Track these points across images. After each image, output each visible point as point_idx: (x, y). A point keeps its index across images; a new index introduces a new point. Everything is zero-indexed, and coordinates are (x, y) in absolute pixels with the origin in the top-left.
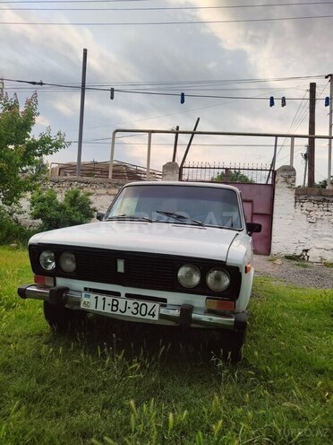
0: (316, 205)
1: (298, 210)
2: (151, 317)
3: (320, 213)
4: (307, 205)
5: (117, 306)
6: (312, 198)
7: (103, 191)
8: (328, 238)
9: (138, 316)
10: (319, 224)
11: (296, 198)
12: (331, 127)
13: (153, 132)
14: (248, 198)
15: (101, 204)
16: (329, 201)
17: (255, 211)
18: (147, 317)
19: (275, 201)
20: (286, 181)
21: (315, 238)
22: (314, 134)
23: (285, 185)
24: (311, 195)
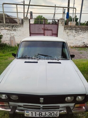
0: (69, 31)
1: (65, 32)
2: (56, 116)
3: (70, 33)
4: (67, 31)
5: (41, 114)
6: (68, 28)
7: (3, 28)
8: (72, 40)
9: (51, 116)
10: (70, 36)
11: (64, 29)
12: (74, 4)
13: (18, 4)
14: (51, 29)
15: (3, 33)
16: (73, 29)
17: (53, 33)
18: (54, 116)
19: (58, 30)
20: (62, 23)
21: (69, 40)
22: (69, 7)
23: (62, 25)
24: (68, 27)
